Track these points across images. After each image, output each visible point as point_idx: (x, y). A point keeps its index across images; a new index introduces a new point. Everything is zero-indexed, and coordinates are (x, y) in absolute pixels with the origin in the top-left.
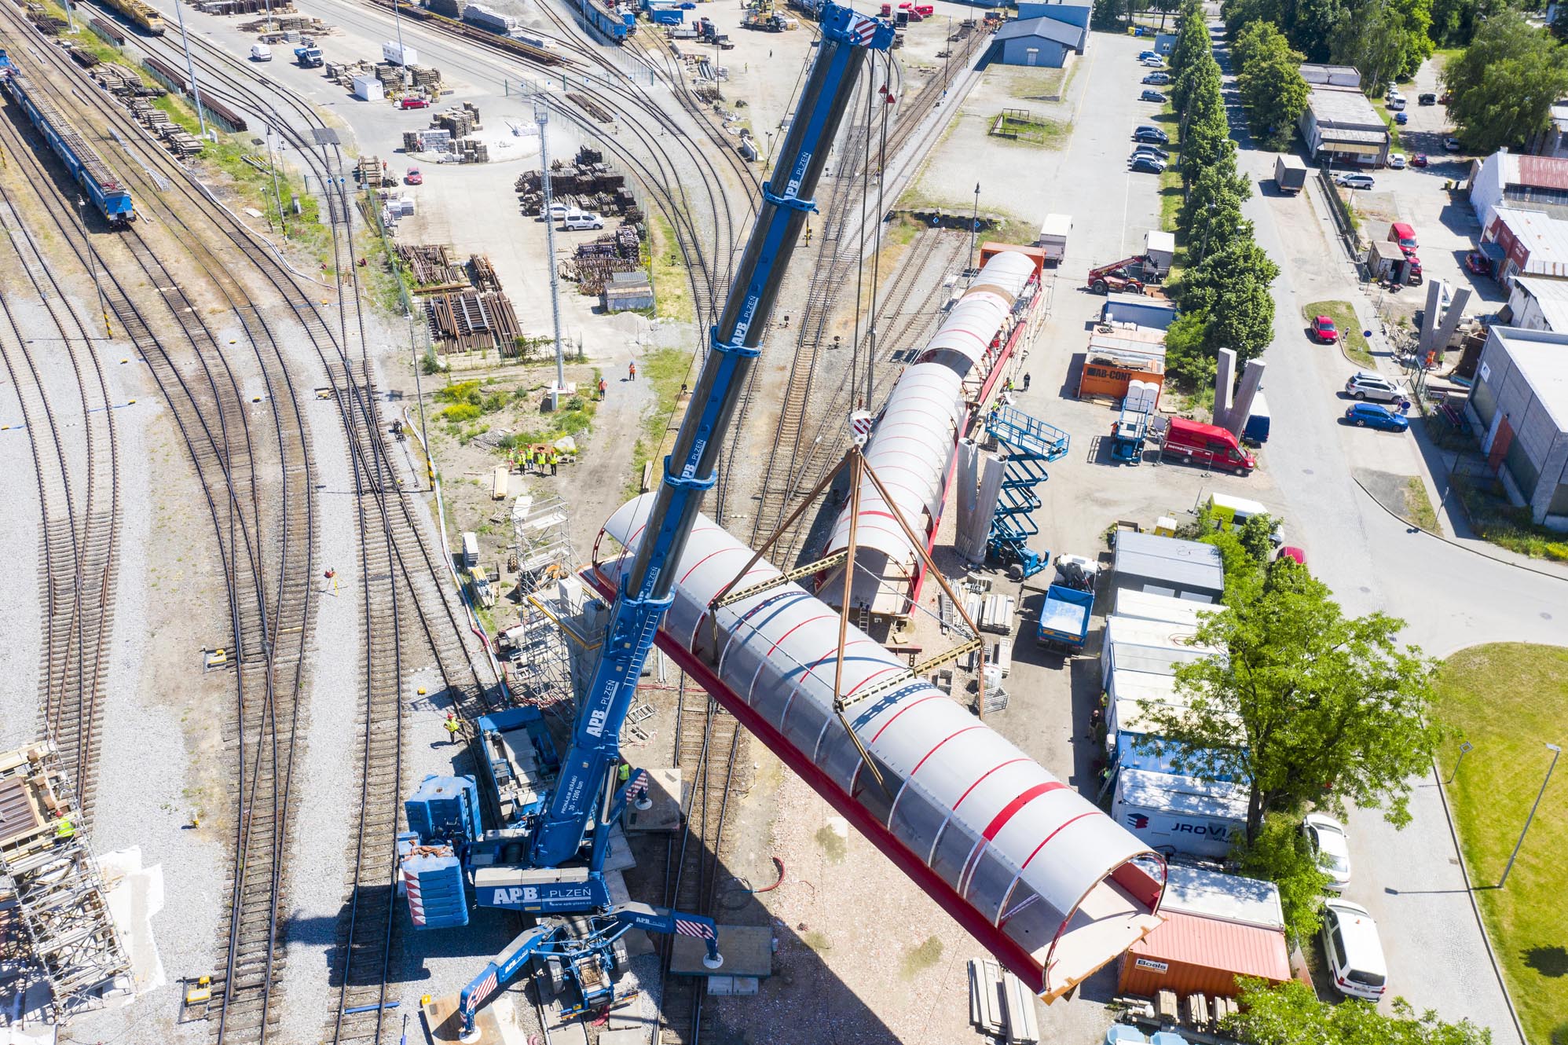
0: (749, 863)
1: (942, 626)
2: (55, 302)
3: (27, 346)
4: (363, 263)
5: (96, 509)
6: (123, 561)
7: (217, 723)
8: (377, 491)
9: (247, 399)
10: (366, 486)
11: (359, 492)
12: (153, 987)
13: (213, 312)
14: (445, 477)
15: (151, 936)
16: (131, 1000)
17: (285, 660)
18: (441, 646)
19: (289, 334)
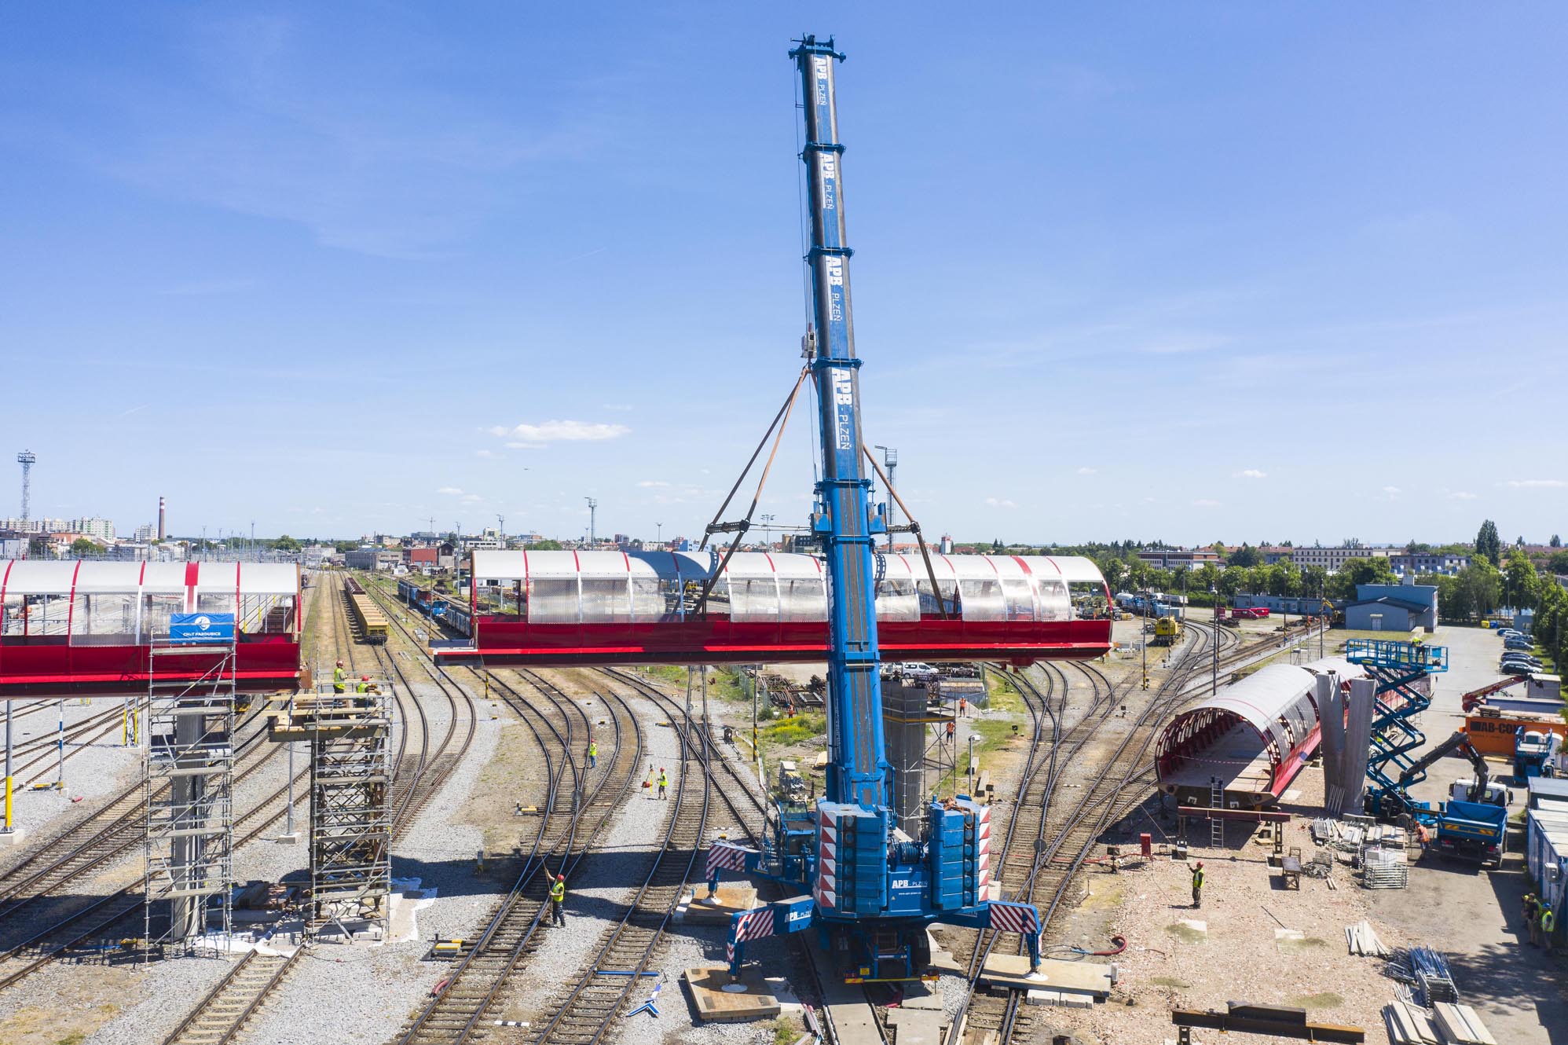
0: (1082, 941)
1: (1315, 839)
2: (448, 687)
3: (418, 698)
4: (713, 682)
5: (447, 751)
6: (460, 771)
7: (517, 835)
8: (701, 759)
9: (595, 721)
10: (692, 756)
11: (683, 757)
12: (404, 940)
13: (576, 693)
14: (769, 756)
15: (413, 919)
16: (377, 944)
17: (592, 816)
18: (746, 821)
19: (639, 705)
